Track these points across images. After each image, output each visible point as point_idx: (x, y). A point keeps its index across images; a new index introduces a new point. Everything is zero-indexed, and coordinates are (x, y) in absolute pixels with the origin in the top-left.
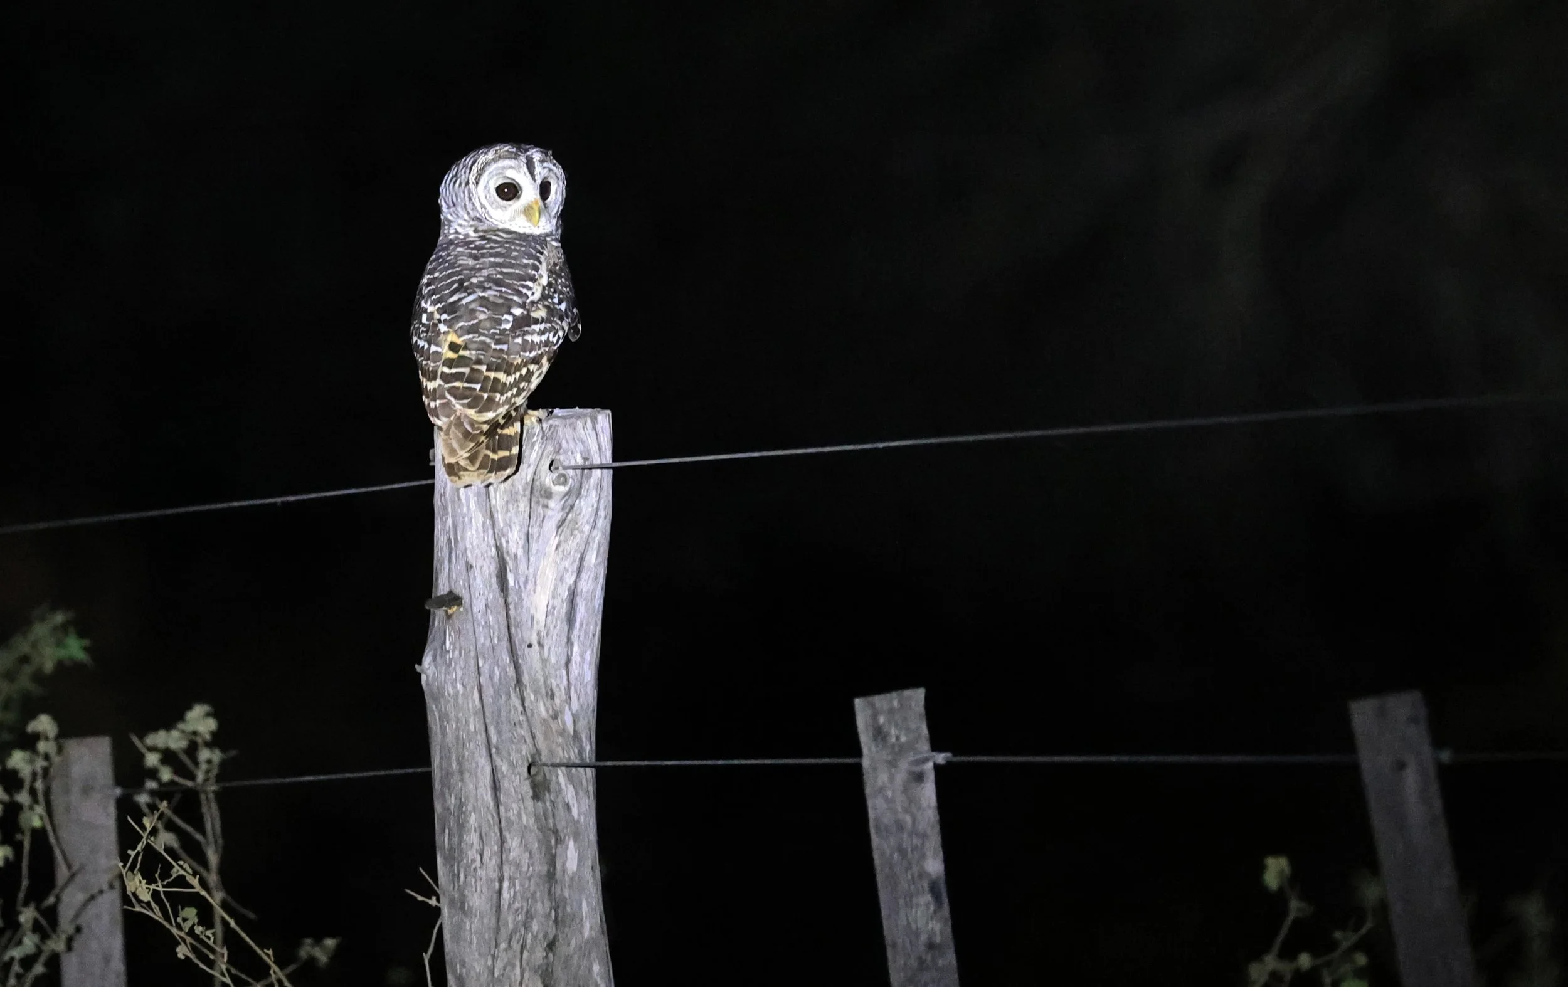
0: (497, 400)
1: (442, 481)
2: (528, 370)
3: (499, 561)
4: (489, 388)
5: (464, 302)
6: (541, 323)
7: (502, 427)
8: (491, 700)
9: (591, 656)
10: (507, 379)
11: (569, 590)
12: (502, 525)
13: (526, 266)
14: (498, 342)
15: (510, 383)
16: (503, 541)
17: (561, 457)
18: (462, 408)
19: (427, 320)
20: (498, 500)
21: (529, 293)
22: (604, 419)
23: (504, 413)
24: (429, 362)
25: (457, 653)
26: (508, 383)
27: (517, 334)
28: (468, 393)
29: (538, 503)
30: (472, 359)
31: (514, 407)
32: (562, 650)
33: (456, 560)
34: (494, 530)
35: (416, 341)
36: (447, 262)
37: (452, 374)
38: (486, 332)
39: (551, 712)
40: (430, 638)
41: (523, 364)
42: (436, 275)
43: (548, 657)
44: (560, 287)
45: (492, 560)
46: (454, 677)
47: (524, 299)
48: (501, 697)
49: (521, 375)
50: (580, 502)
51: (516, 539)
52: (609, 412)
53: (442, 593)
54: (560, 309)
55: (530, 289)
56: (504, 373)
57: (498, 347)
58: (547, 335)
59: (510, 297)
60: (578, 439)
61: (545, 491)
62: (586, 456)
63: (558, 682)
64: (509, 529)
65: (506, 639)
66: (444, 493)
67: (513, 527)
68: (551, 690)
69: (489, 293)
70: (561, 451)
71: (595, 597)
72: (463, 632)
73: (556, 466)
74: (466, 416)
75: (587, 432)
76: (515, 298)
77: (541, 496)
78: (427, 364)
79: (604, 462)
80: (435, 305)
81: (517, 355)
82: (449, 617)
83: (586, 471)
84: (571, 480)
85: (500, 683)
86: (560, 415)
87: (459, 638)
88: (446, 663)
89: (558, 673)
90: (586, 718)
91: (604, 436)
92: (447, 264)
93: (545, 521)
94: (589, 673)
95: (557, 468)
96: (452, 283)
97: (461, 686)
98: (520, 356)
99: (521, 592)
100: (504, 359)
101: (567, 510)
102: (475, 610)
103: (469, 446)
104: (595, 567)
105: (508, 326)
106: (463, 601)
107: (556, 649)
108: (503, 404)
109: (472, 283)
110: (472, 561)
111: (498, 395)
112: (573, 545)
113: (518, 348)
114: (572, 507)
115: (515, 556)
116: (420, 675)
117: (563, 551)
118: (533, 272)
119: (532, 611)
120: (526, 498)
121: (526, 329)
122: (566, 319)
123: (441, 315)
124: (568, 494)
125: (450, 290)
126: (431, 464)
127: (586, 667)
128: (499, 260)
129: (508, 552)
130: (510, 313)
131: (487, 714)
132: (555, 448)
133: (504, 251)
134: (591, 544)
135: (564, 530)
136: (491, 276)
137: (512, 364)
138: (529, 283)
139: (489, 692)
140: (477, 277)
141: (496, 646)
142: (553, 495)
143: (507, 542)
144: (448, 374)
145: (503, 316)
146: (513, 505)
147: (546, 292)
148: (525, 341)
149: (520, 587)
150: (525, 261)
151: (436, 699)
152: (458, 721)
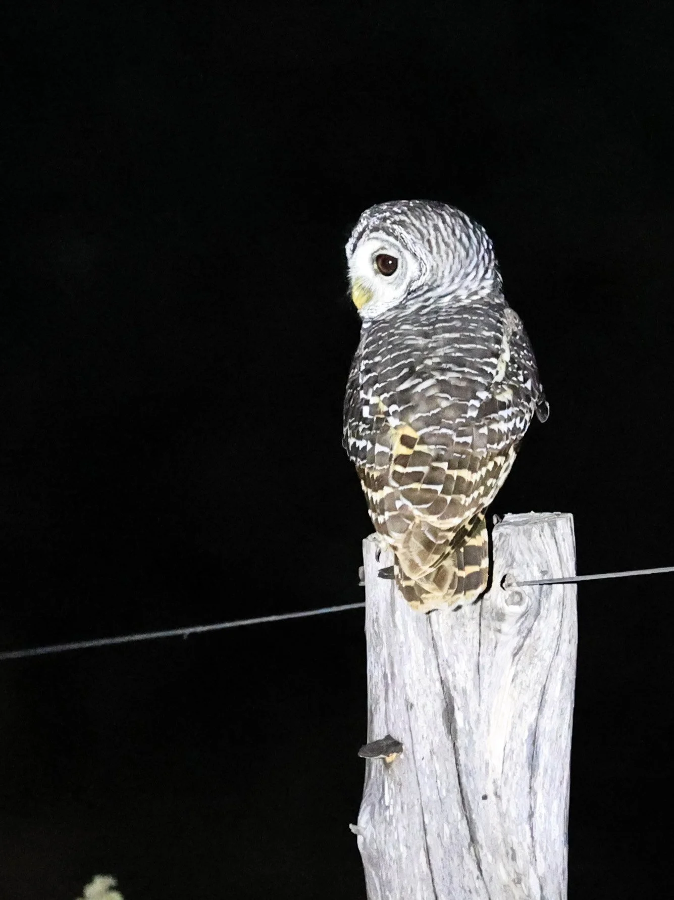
0: (462, 503)
1: (374, 605)
2: (495, 463)
3: (445, 698)
4: (453, 489)
5: (419, 389)
6: (509, 407)
7: (470, 534)
8: (440, 864)
9: (559, 806)
10: (472, 477)
11: (529, 730)
12: (446, 655)
13: (488, 339)
14: (460, 434)
15: (476, 481)
16: (449, 673)
17: (515, 572)
18: (421, 514)
19: (370, 414)
20: (441, 625)
21: (494, 372)
22: (565, 524)
23: (471, 516)
24: (373, 465)
25: (399, 809)
26: (473, 482)
27: (482, 423)
28: (428, 496)
29: (489, 627)
30: (428, 455)
31: (481, 509)
32: (525, 802)
33: (394, 698)
34: (437, 658)
35: (355, 443)
36: (390, 343)
37: (407, 474)
38: (451, 422)
39: (513, 876)
40: (367, 791)
41: (489, 458)
42: (377, 359)
43: (507, 809)
44: (523, 361)
45: (437, 698)
46: (396, 837)
47: (489, 380)
48: (452, 859)
49: (488, 471)
50: (539, 624)
51: (465, 671)
52: (570, 515)
53: (378, 738)
54: (526, 388)
55: (494, 366)
56: (469, 469)
57: (462, 440)
58: (514, 420)
59: (476, 378)
60: (535, 551)
61: (497, 614)
62: (545, 569)
63: (520, 840)
64: (455, 658)
65: (456, 790)
66: (377, 618)
67: (460, 656)
68: (512, 848)
69: (448, 376)
70: (515, 564)
71: (560, 736)
72: (404, 784)
73: (510, 582)
74: (428, 524)
75: (545, 542)
76: (480, 379)
77: (493, 619)
78: (372, 467)
79: (566, 575)
80: (379, 396)
81: (484, 448)
82: (387, 766)
83: (545, 586)
84: (527, 599)
85: (452, 844)
86: (512, 521)
87: (400, 790)
88: (386, 821)
89: (519, 827)
90: (556, 882)
91: (565, 544)
92: (390, 347)
93: (498, 648)
94: (558, 828)
95: (509, 585)
96: (400, 369)
97: (405, 848)
98: (487, 449)
99: (473, 733)
100: (469, 453)
101: (524, 635)
102: (418, 756)
103: (433, 559)
104: (560, 701)
105: (473, 413)
106: (403, 747)
107: (517, 800)
108: (469, 508)
109: (426, 366)
110: (412, 699)
111: (463, 497)
112: (533, 675)
113: (485, 440)
114: (530, 631)
115: (463, 691)
116: (355, 836)
117: (521, 683)
118: (497, 346)
119: (487, 756)
120: (474, 622)
121: (492, 416)
122: (532, 398)
123: (389, 406)
124: (524, 615)
125: (399, 376)
126: (361, 584)
127: (553, 819)
128: (457, 335)
129: (455, 687)
130: (477, 398)
131: (437, 880)
132: (507, 561)
133: (458, 324)
134: (554, 674)
135: (521, 659)
136: (449, 355)
137: (477, 458)
138: (494, 360)
139: (437, 854)
140: (431, 358)
141: (445, 798)
142: (507, 617)
143: (454, 675)
144: (402, 474)
145: (469, 401)
146: (459, 630)
147: (510, 369)
148: (491, 431)
149: (471, 728)
150: (486, 334)
151: (376, 866)
152: (402, 888)
